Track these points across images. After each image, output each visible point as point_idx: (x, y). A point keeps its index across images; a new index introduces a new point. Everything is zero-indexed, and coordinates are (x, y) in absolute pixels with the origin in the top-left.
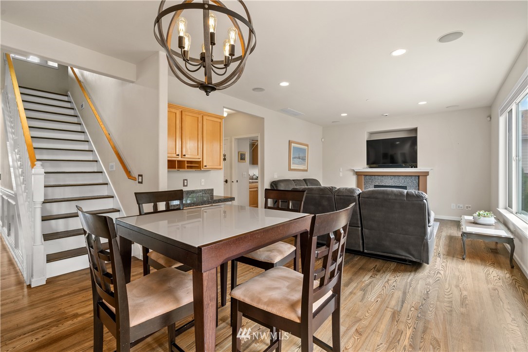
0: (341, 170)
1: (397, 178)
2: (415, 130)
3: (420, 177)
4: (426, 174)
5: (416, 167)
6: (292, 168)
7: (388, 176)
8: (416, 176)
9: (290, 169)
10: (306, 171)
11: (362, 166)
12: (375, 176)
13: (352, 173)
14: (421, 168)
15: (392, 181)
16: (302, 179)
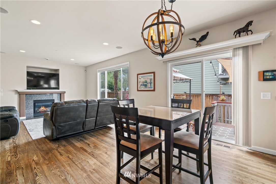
3: (62, 94)
4: (64, 92)
7: (43, 94)
8: (59, 94)
12: (34, 94)
13: (14, 93)
14: (61, 90)
15: (46, 97)
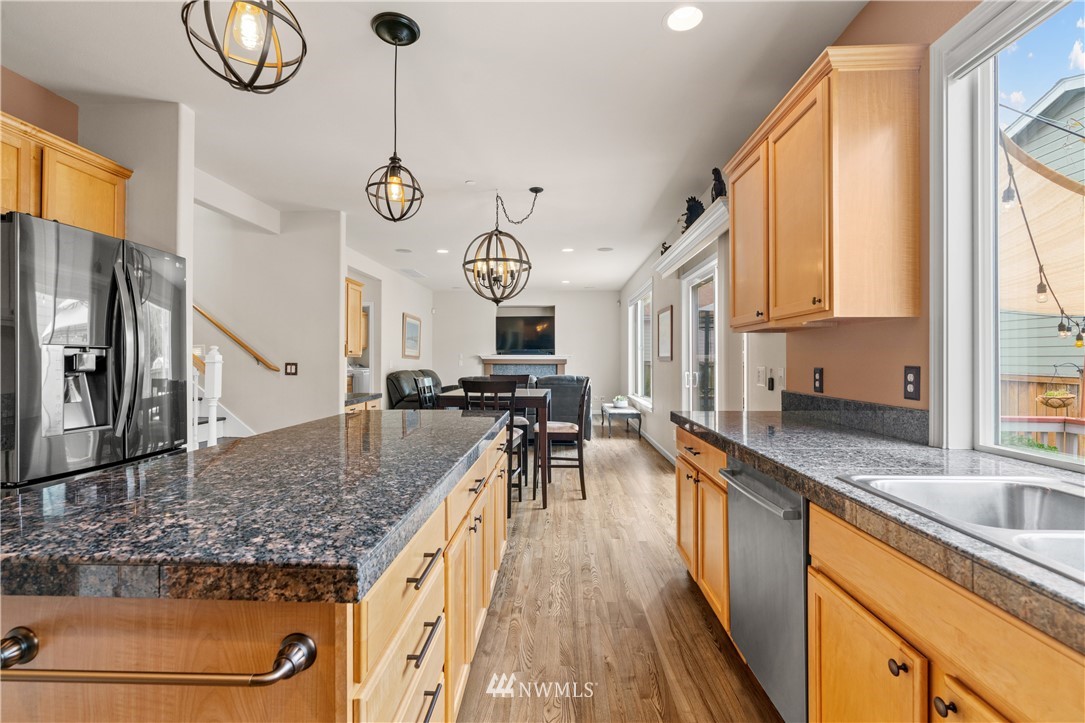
0: (462, 356)
1: (533, 367)
2: (552, 308)
3: (558, 366)
4: (564, 362)
5: (553, 353)
6: (406, 353)
7: (522, 365)
8: (553, 364)
9: (404, 356)
10: (417, 358)
11: (490, 351)
12: (506, 365)
13: (476, 361)
14: (558, 355)
16: (417, 369)
